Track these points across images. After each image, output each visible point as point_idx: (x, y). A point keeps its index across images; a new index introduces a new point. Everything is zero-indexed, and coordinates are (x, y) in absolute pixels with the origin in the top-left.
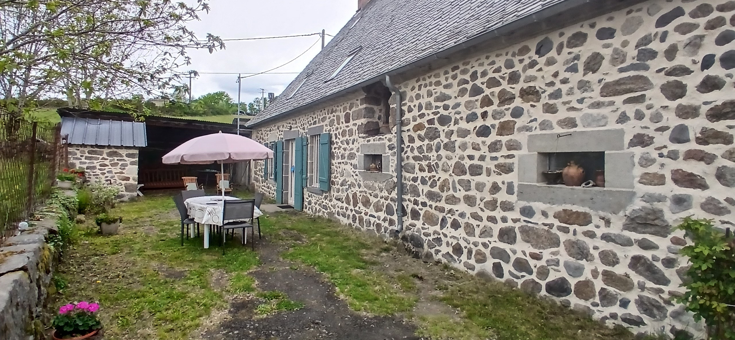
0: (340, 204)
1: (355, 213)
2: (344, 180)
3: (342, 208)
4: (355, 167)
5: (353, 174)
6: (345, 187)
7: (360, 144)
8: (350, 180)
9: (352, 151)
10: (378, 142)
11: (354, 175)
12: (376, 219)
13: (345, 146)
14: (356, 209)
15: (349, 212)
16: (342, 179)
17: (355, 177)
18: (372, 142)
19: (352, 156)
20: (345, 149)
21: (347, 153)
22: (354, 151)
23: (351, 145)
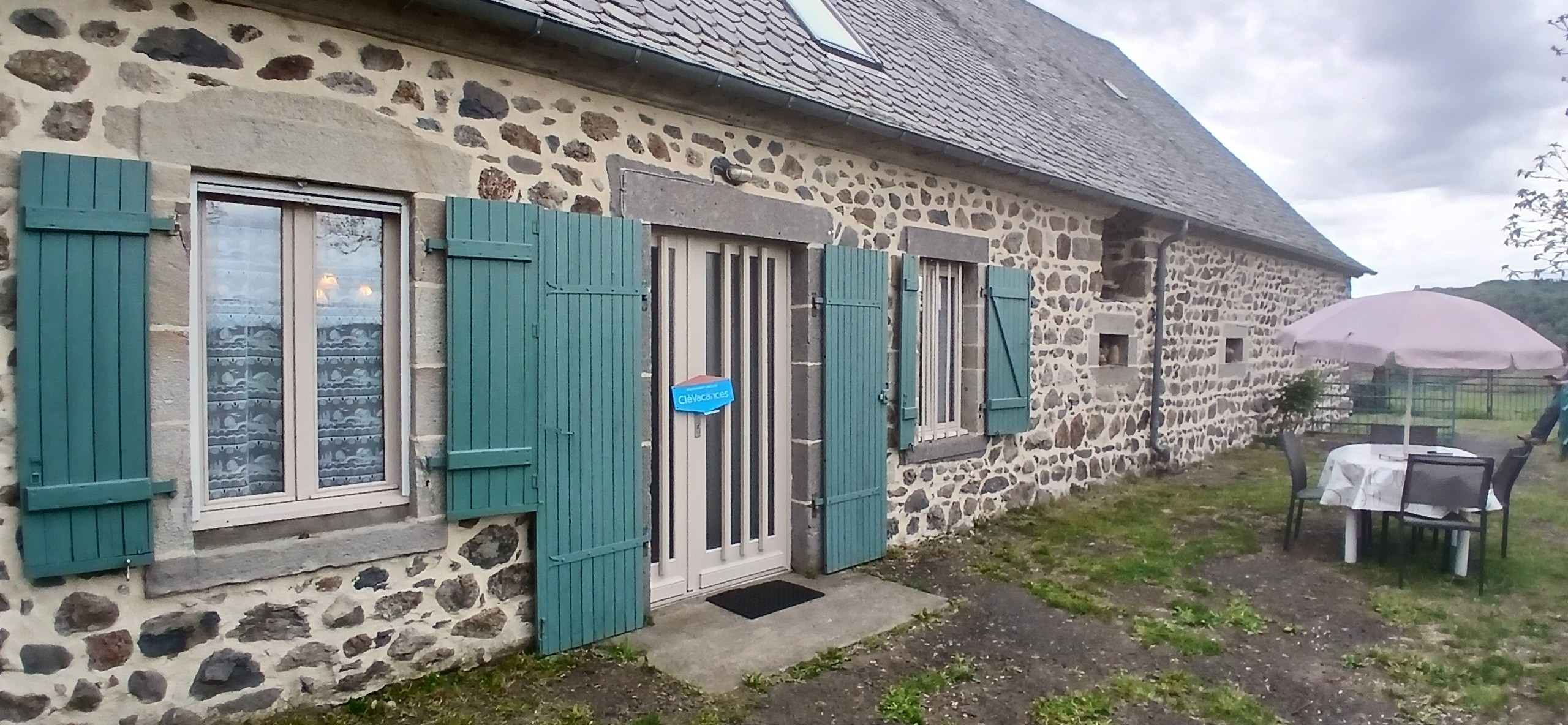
0: (1042, 454)
1: (1080, 459)
2: (1052, 393)
3: (1053, 459)
4: (1082, 359)
5: (1076, 374)
6: (1056, 410)
7: (1094, 313)
8: (1068, 390)
9: (1075, 326)
10: (1123, 313)
11: (1079, 376)
12: (1114, 451)
13: (1058, 311)
14: (1079, 448)
15: (1069, 463)
16: (1046, 391)
17: (1082, 382)
18: (1113, 311)
19: (1075, 337)
20: (1059, 320)
21: (1064, 328)
22: (1079, 326)
23: (1072, 310)
